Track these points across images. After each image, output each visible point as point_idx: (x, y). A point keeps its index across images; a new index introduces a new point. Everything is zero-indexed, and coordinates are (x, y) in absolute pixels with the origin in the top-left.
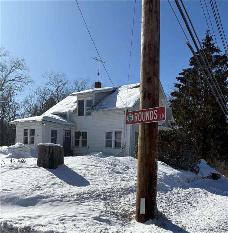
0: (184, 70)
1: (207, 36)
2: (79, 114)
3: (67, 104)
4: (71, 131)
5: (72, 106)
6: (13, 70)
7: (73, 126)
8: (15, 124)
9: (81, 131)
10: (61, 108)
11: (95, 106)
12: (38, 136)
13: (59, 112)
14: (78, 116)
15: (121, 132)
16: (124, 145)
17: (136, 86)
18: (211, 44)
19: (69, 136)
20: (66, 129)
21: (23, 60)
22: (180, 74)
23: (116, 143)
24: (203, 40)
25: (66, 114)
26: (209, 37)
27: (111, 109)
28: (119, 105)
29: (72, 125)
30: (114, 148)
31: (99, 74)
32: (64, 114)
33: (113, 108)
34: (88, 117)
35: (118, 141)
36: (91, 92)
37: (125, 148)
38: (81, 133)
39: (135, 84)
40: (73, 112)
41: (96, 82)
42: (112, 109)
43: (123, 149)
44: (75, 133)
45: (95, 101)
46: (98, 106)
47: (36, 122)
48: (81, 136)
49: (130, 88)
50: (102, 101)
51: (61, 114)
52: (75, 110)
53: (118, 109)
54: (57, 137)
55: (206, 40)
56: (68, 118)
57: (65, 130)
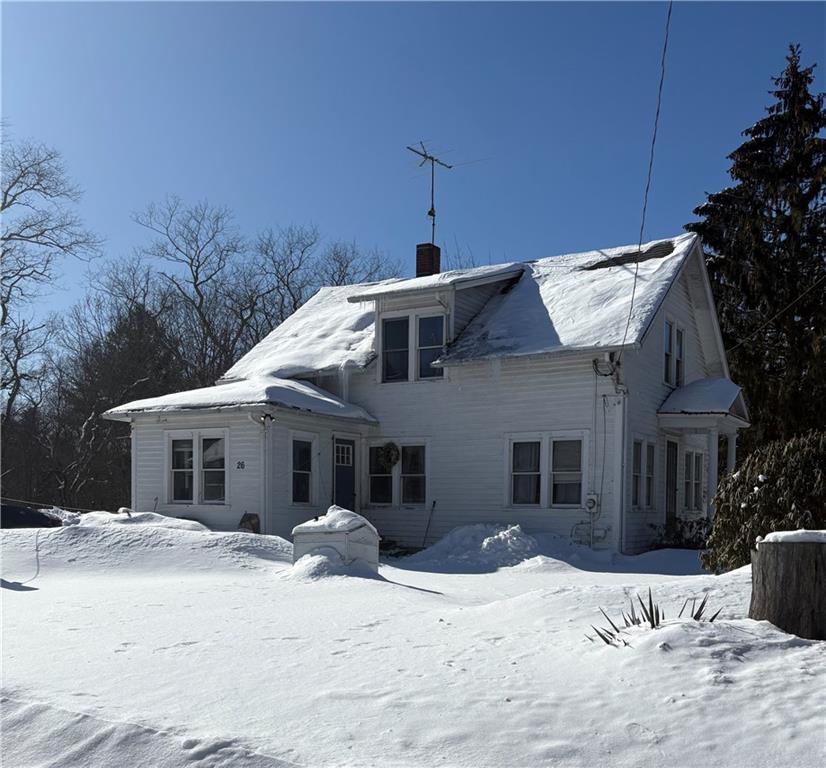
0: (711, 198)
1: (794, 68)
2: (388, 375)
3: (324, 336)
4: (352, 443)
5: (351, 344)
6: (14, 199)
7: (365, 421)
8: (128, 420)
9: (397, 444)
10: (305, 351)
11: (455, 340)
12: (241, 465)
13: (300, 367)
14: (383, 382)
15: (579, 442)
16: (598, 495)
17: (604, 258)
18: (808, 97)
19: (348, 463)
20: (339, 435)
21: (50, 156)
22: (698, 211)
23: (555, 486)
24: (776, 84)
25: (333, 373)
26: (799, 70)
27: (540, 352)
28: (574, 335)
29: (364, 419)
30: (551, 507)
31: (432, 213)
32: (327, 374)
33: (551, 350)
34: (427, 386)
35: (566, 477)
36: (445, 285)
37: (599, 505)
38: (400, 449)
39: (595, 253)
40: (365, 366)
41: (418, 246)
42: (546, 353)
43: (594, 510)
44: (371, 449)
45: (455, 323)
46: (472, 340)
47: (239, 409)
48: (400, 462)
49: (583, 268)
50: (478, 320)
51: (311, 376)
52: (372, 360)
53: (570, 352)
54: (310, 470)
55: (788, 81)
56: (345, 392)
57: (339, 441)
